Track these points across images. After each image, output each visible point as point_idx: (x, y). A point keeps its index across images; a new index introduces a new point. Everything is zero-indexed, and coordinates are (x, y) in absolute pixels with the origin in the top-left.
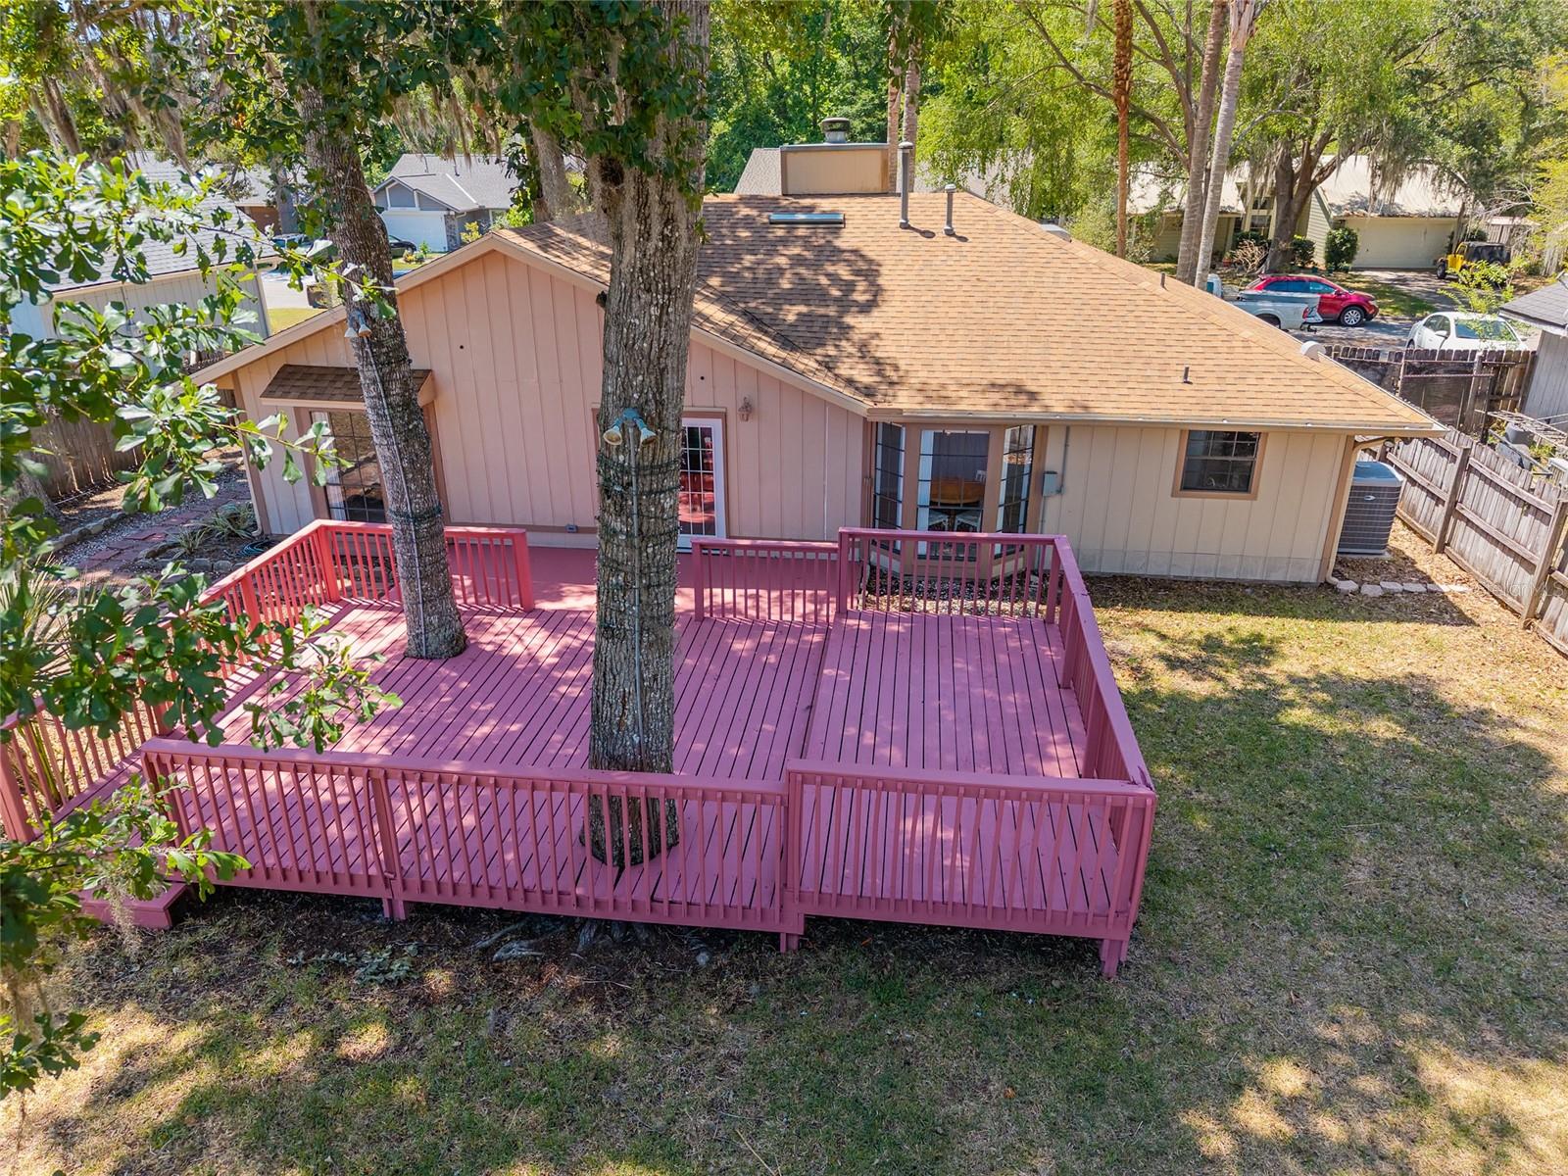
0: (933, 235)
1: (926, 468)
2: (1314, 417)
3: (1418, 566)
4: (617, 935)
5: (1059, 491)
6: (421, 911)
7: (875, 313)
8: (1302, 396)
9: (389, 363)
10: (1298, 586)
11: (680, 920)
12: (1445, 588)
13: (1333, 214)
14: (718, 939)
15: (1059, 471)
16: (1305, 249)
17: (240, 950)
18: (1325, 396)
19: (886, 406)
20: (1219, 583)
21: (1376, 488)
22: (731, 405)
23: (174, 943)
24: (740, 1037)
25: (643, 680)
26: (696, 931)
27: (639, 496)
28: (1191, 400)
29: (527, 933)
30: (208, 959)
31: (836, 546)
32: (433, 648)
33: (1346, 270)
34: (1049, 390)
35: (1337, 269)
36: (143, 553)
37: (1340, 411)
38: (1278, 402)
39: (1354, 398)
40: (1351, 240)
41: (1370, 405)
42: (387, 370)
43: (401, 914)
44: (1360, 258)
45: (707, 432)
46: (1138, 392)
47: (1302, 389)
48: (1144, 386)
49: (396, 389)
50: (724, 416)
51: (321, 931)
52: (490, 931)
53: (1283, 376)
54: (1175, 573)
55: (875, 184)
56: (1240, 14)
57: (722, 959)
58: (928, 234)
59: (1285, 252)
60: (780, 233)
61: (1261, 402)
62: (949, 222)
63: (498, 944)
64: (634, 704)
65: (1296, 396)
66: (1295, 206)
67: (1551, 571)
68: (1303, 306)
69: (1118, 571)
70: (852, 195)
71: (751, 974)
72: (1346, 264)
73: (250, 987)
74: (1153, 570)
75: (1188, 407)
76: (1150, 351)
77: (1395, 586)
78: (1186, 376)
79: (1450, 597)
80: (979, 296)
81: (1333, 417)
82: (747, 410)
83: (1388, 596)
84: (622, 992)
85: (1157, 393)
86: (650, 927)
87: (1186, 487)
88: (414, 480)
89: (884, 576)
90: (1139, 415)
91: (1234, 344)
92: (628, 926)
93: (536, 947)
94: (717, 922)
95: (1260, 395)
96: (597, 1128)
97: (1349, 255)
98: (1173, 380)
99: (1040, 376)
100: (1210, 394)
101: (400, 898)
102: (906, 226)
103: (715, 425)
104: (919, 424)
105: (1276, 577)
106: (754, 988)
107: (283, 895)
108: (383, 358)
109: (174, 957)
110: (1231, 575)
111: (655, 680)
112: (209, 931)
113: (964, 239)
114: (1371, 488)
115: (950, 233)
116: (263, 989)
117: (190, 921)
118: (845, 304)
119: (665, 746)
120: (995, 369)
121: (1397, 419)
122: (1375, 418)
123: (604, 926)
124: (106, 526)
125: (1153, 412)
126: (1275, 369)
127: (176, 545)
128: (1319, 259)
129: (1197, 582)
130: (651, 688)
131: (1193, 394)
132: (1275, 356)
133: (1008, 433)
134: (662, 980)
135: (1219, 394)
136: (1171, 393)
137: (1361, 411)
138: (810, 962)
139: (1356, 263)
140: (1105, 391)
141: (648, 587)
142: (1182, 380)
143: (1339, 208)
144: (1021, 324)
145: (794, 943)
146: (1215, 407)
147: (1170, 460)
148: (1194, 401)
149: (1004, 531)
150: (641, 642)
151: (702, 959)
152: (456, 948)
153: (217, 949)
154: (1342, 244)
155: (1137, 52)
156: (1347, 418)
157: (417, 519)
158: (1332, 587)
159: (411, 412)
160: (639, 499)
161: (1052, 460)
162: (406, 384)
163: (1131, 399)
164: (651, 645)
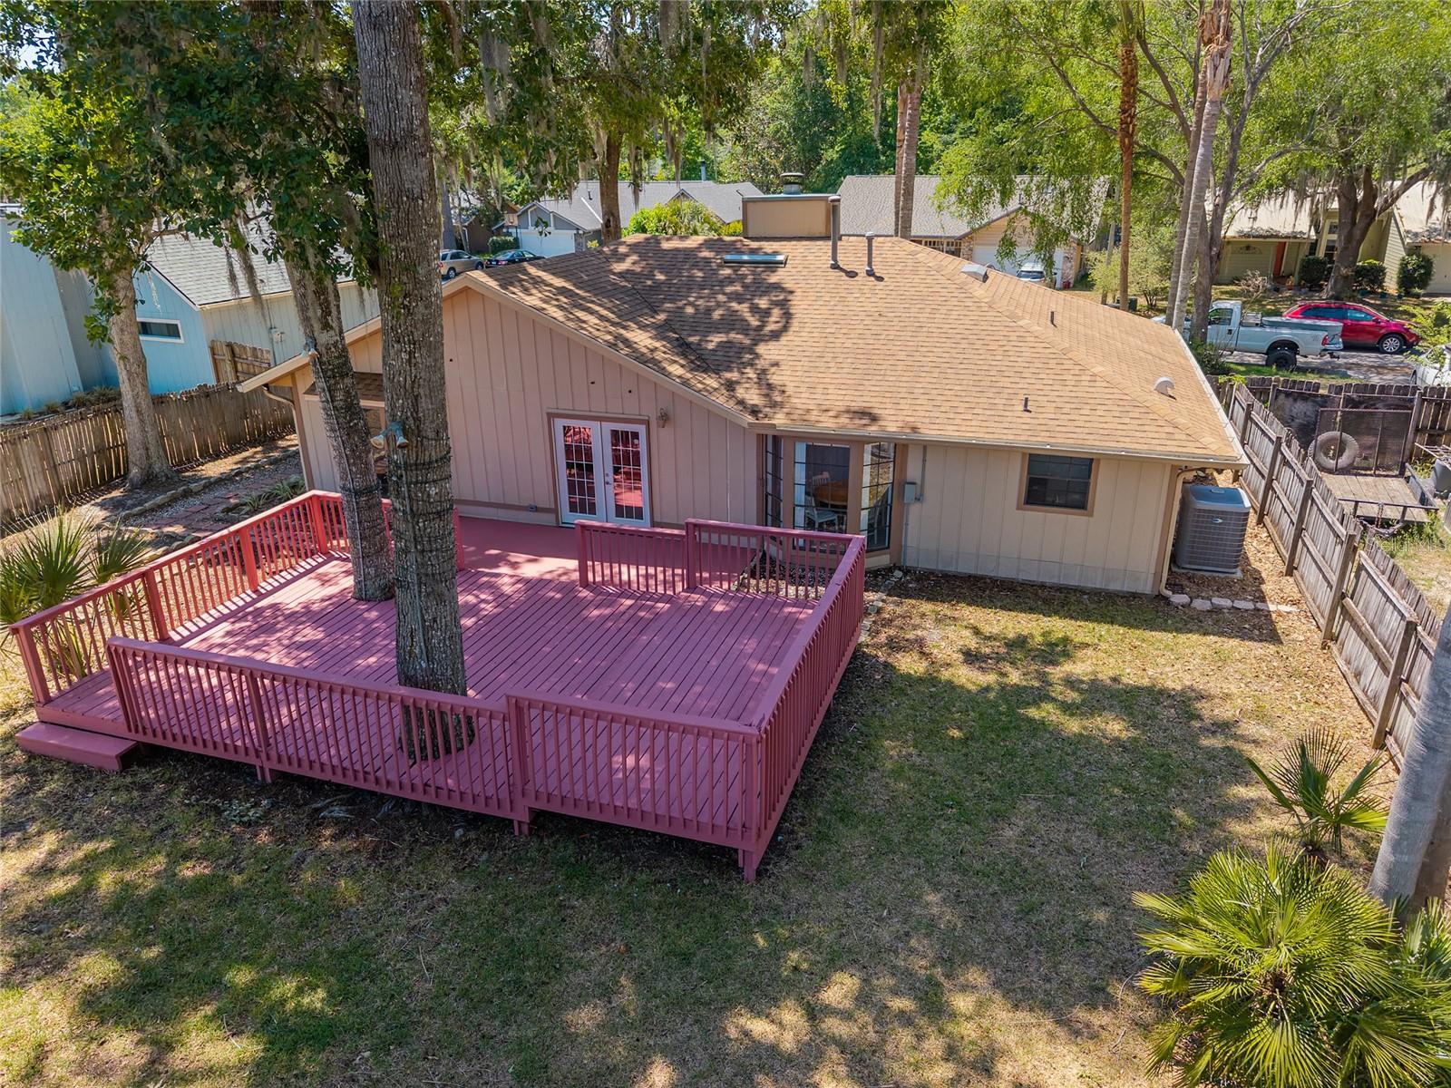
0: (857, 274)
1: (800, 474)
2: (1129, 446)
3: (1263, 587)
4: (407, 809)
5: (918, 499)
6: (284, 779)
7: (784, 339)
8: (1125, 427)
9: (334, 377)
10: (1135, 595)
11: (456, 804)
12: (1272, 607)
13: (1408, 240)
14: (475, 820)
15: (919, 482)
16: (1376, 275)
17: (160, 788)
18: (1146, 428)
19: (766, 421)
20: (1060, 589)
21: (1223, 512)
22: (651, 413)
23: (120, 781)
24: (458, 888)
25: (424, 621)
26: (464, 813)
27: (409, 485)
28: (1024, 427)
29: (350, 802)
30: (135, 794)
31: (684, 533)
32: (370, 593)
33: (1418, 296)
34: (887, 412)
35: (1408, 294)
36: (220, 508)
37: (1154, 442)
38: (1101, 432)
39: (1170, 430)
40: (1427, 265)
41: (1184, 437)
42: (332, 382)
43: (269, 780)
44: (1434, 284)
45: (636, 435)
46: (980, 418)
47: (1127, 421)
48: (989, 412)
49: (340, 396)
50: (648, 423)
51: (216, 785)
52: (327, 796)
53: (1116, 408)
54: (1022, 577)
55: (820, 228)
56: (1216, 68)
57: (472, 835)
58: (852, 274)
59: (1346, 278)
60: (727, 271)
61: (1087, 431)
62: (870, 264)
63: (326, 807)
64: (419, 637)
65: (1120, 427)
66: (1357, 233)
67: (1343, 596)
68: (1322, 334)
69: (973, 572)
70: (800, 239)
71: (490, 847)
72: (1417, 290)
73: (153, 814)
74: (1003, 573)
75: (1020, 432)
76: (1005, 382)
77: (1226, 603)
78: (1026, 405)
79: (1274, 616)
80: (875, 329)
81: (1146, 447)
82: (665, 418)
83: (1216, 610)
84: (393, 848)
85: (997, 419)
86: (432, 807)
87: (1027, 502)
88: (354, 464)
89: (773, 562)
90: (976, 438)
91: (1083, 378)
92: (418, 804)
93: (350, 812)
94: (479, 808)
95: (1088, 425)
96: (330, 932)
97: (1424, 281)
98: (1016, 408)
99: (902, 401)
100: (1043, 422)
101: (267, 766)
102: (836, 267)
103: (641, 429)
104: (796, 437)
105: (1115, 586)
106: (485, 856)
107: (202, 758)
108: (329, 373)
109: (116, 790)
110: (1073, 582)
111: (435, 621)
112: (144, 776)
113: (880, 279)
114: (1218, 512)
115: (870, 273)
116: (161, 817)
117: (135, 768)
118: (759, 336)
119: (449, 672)
120: (866, 393)
121: (1204, 451)
122: (1185, 450)
123: (400, 802)
124: (205, 487)
125: (991, 436)
126: (1110, 402)
127: (245, 504)
128: (1391, 285)
129: (1043, 586)
130: (432, 628)
131: (1028, 421)
132: (1115, 390)
133: (868, 448)
134: (425, 844)
135: (1051, 422)
136: (1009, 419)
137: (1174, 443)
138: (534, 844)
139: (1430, 289)
140: (952, 416)
141: (423, 551)
142: (1022, 408)
143: (1416, 235)
144: (902, 355)
145: (525, 829)
146: (1043, 434)
147: (1014, 480)
148: (1027, 427)
149: (805, 528)
150: (420, 592)
151: (458, 833)
152: (299, 806)
153: (145, 788)
154: (1415, 270)
155: (1143, 97)
156: (1159, 448)
157: (358, 493)
158: (1166, 599)
159: (353, 413)
160: (409, 487)
161: (913, 472)
162: (348, 392)
163: (973, 423)
164: (428, 595)
